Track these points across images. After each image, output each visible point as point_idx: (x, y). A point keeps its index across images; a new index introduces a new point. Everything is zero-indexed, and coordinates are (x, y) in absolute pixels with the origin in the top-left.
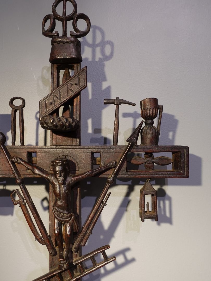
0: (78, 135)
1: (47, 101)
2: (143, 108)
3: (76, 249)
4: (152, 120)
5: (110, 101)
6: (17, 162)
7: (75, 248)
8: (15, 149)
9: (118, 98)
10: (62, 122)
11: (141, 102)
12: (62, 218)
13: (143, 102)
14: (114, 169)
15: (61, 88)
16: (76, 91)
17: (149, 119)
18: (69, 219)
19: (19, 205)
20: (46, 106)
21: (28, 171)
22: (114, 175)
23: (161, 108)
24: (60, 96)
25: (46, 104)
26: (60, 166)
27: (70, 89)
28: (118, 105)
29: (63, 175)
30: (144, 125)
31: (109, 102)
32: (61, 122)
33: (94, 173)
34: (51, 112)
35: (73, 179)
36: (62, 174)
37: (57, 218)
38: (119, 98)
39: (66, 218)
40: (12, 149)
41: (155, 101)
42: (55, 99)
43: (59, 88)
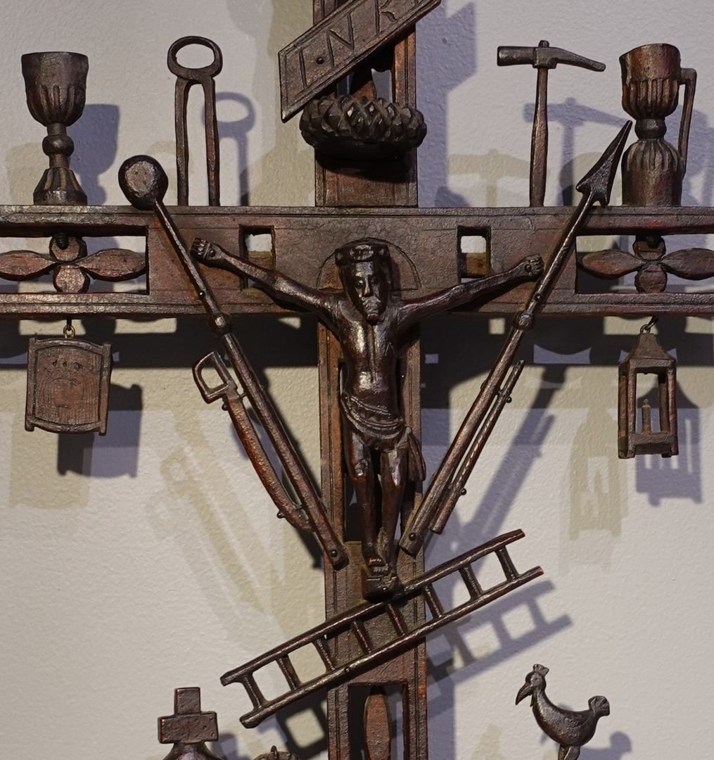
0: (411, 172)
1: (306, 52)
2: (629, 77)
3: (415, 542)
4: (659, 121)
5: (519, 55)
6: (214, 258)
7: (410, 537)
8: (200, 218)
9: (543, 44)
10: (382, 117)
11: (622, 60)
12: (374, 430)
13: (629, 59)
14: (533, 285)
15: (353, 7)
16: (405, 18)
17: (649, 116)
18: (398, 433)
19: (220, 402)
20: (303, 69)
21: (244, 291)
22: (537, 300)
23: (691, 78)
24: (351, 36)
25: (302, 62)
26: (367, 260)
27: (385, 10)
28: (543, 69)
29: (377, 293)
30: (632, 138)
31: (515, 57)
32: (379, 115)
33: (471, 292)
34: (321, 88)
35: (406, 309)
36: (376, 289)
37: (358, 432)
38: (548, 44)
39: (387, 433)
40: (189, 218)
41: (670, 54)
42: (335, 44)
43: (345, 8)
